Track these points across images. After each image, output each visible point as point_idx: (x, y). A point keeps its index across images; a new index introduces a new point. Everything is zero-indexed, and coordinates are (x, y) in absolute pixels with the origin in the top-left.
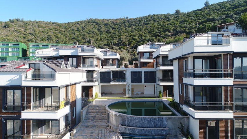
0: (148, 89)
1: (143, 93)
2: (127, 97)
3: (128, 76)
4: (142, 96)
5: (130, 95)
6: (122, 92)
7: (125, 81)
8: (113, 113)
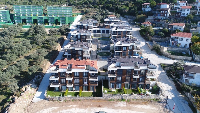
0: (107, 35)
1: (105, 36)
2: (101, 37)
3: (101, 31)
4: (105, 37)
5: (102, 37)
6: (99, 35)
7: (100, 33)
8: (99, 40)
